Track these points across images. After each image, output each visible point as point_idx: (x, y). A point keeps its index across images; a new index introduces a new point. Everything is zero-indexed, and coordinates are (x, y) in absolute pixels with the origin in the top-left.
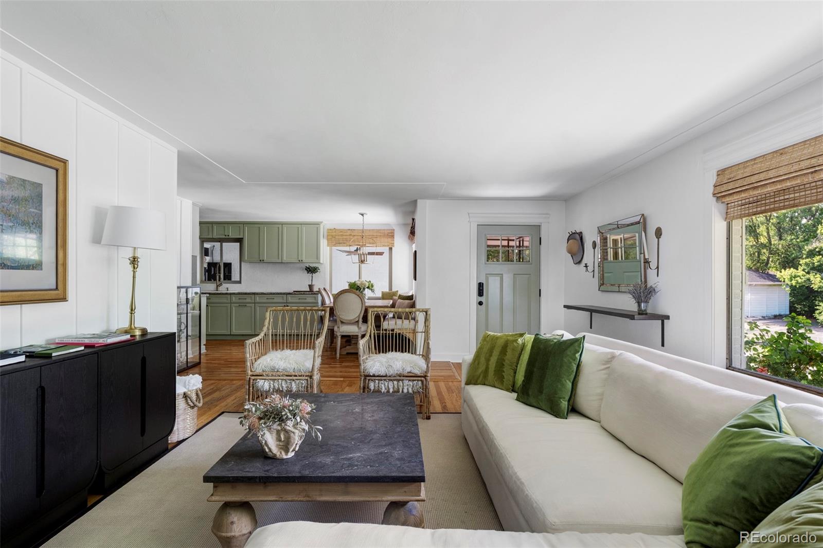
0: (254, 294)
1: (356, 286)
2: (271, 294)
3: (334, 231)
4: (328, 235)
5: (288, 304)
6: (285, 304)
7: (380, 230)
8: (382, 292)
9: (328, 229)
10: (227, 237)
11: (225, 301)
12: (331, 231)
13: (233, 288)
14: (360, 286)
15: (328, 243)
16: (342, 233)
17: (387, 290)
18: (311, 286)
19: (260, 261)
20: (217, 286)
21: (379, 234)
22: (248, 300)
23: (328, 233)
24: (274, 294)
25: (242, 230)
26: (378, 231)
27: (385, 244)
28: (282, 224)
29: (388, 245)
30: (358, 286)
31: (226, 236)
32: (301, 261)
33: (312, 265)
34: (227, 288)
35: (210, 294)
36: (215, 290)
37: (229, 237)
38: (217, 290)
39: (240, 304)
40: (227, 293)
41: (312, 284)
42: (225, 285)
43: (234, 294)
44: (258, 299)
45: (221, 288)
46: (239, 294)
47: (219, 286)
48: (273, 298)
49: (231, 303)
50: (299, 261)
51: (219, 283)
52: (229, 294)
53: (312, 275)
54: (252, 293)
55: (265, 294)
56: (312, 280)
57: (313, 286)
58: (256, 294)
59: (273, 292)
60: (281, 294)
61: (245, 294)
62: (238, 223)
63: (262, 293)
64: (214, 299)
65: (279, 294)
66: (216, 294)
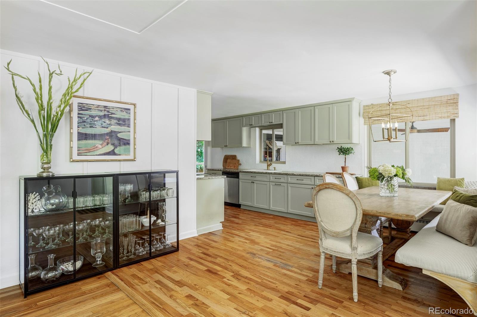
0: (287, 174)
1: (377, 174)
2: (300, 175)
3: (371, 107)
4: (364, 112)
6: (313, 186)
7: (435, 97)
8: (438, 178)
9: (364, 106)
10: (271, 124)
11: (265, 179)
12: (367, 108)
13: (279, 168)
14: (383, 174)
15: (365, 121)
16: (381, 109)
17: (447, 176)
18: (343, 168)
19: (296, 143)
20: (268, 166)
21: (433, 103)
22: (282, 180)
23: (364, 109)
24: (303, 175)
25: (281, 117)
26: (431, 99)
27: (443, 115)
28: (314, 106)
29: (448, 117)
30: (381, 174)
31: (270, 123)
32: (332, 143)
33: (345, 146)
34: (274, 168)
35: (255, 173)
36: (267, 169)
37: (272, 124)
38: (268, 170)
39: (276, 183)
40: (266, 173)
41: (345, 166)
42: (274, 165)
43: (271, 173)
44: (290, 179)
45: (271, 167)
46: (275, 174)
47: (269, 166)
48: (302, 179)
49: (269, 182)
50: (330, 142)
51: (269, 163)
52: (268, 174)
53: (345, 156)
54: (285, 174)
55: (295, 175)
56: (345, 162)
57: (346, 168)
58: (288, 175)
59: (302, 174)
60: (309, 176)
61: (280, 174)
62: (279, 110)
63: (293, 174)
64: (258, 178)
65: (307, 175)
66: (259, 173)
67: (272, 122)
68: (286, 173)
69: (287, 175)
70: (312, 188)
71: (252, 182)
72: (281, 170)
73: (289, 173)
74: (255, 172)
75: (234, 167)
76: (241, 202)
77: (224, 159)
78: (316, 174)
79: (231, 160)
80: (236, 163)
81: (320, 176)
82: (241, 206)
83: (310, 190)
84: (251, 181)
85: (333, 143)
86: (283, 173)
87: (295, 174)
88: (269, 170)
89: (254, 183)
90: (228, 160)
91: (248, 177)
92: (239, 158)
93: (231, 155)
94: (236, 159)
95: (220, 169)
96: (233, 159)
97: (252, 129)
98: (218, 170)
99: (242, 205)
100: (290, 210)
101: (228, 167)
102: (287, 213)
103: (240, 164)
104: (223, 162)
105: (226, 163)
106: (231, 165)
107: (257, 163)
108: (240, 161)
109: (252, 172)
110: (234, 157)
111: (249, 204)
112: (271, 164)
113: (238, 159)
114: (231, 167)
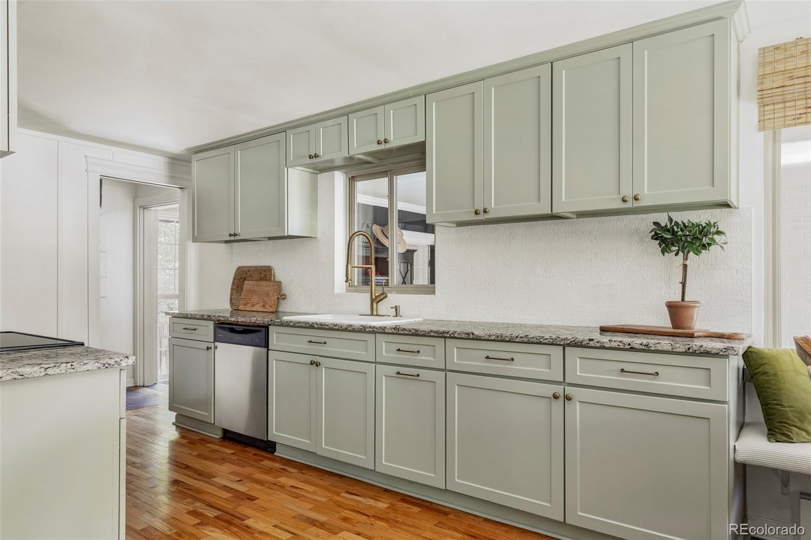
0: (443, 335)
2: (501, 339)
3: (797, 51)
5: (570, 390)
6: (559, 389)
10: (383, 147)
11: (360, 353)
12: (779, 55)
13: (413, 309)
18: (676, 311)
19: (476, 212)
20: (372, 301)
22: (425, 358)
23: (764, 64)
24: (511, 340)
25: (421, 118)
28: (552, 58)
31: (379, 143)
32: (631, 207)
33: (686, 217)
34: (396, 308)
35: (322, 327)
36: (369, 313)
37: (388, 146)
38: (372, 315)
39: (402, 370)
40: (363, 330)
41: (683, 300)
42: (393, 298)
43: (382, 331)
44: (457, 355)
45: (384, 307)
46: (397, 331)
47: (375, 300)
48: (509, 356)
49: (374, 364)
50: (624, 201)
51: (378, 291)
52: (369, 332)
53: (686, 259)
54: (435, 332)
55: (478, 339)
56: (684, 284)
57: (688, 307)
58: (451, 337)
59: (508, 334)
60: (540, 343)
61: (416, 334)
62: (411, 93)
63: (468, 334)
64: (336, 346)
65: (530, 342)
66: (338, 330)
67: (386, 141)
68: (442, 329)
69: (445, 337)
70: (556, 397)
71: (312, 364)
72: (417, 317)
73: (452, 330)
74: (321, 324)
75: (264, 306)
76: (275, 434)
77: (234, 279)
78: (569, 336)
79: (255, 283)
80: (271, 293)
81: (592, 344)
82: (277, 447)
83: (544, 402)
84: (308, 359)
85: (637, 204)
86: (425, 328)
87: (476, 333)
88: (377, 315)
89: (317, 364)
90: (245, 282)
91: (298, 342)
92: (280, 274)
93: (256, 267)
94: (270, 280)
95: (206, 313)
96: (261, 279)
97: (323, 178)
98: (202, 318)
99: (278, 443)
100: (457, 480)
101: (245, 305)
102: (446, 491)
103: (284, 297)
104: (232, 289)
105: (240, 295)
106: (255, 299)
107: (336, 292)
108: (283, 285)
109: (311, 326)
110: (265, 274)
111: (303, 442)
112: (383, 296)
113: (277, 280)
114: (253, 306)
